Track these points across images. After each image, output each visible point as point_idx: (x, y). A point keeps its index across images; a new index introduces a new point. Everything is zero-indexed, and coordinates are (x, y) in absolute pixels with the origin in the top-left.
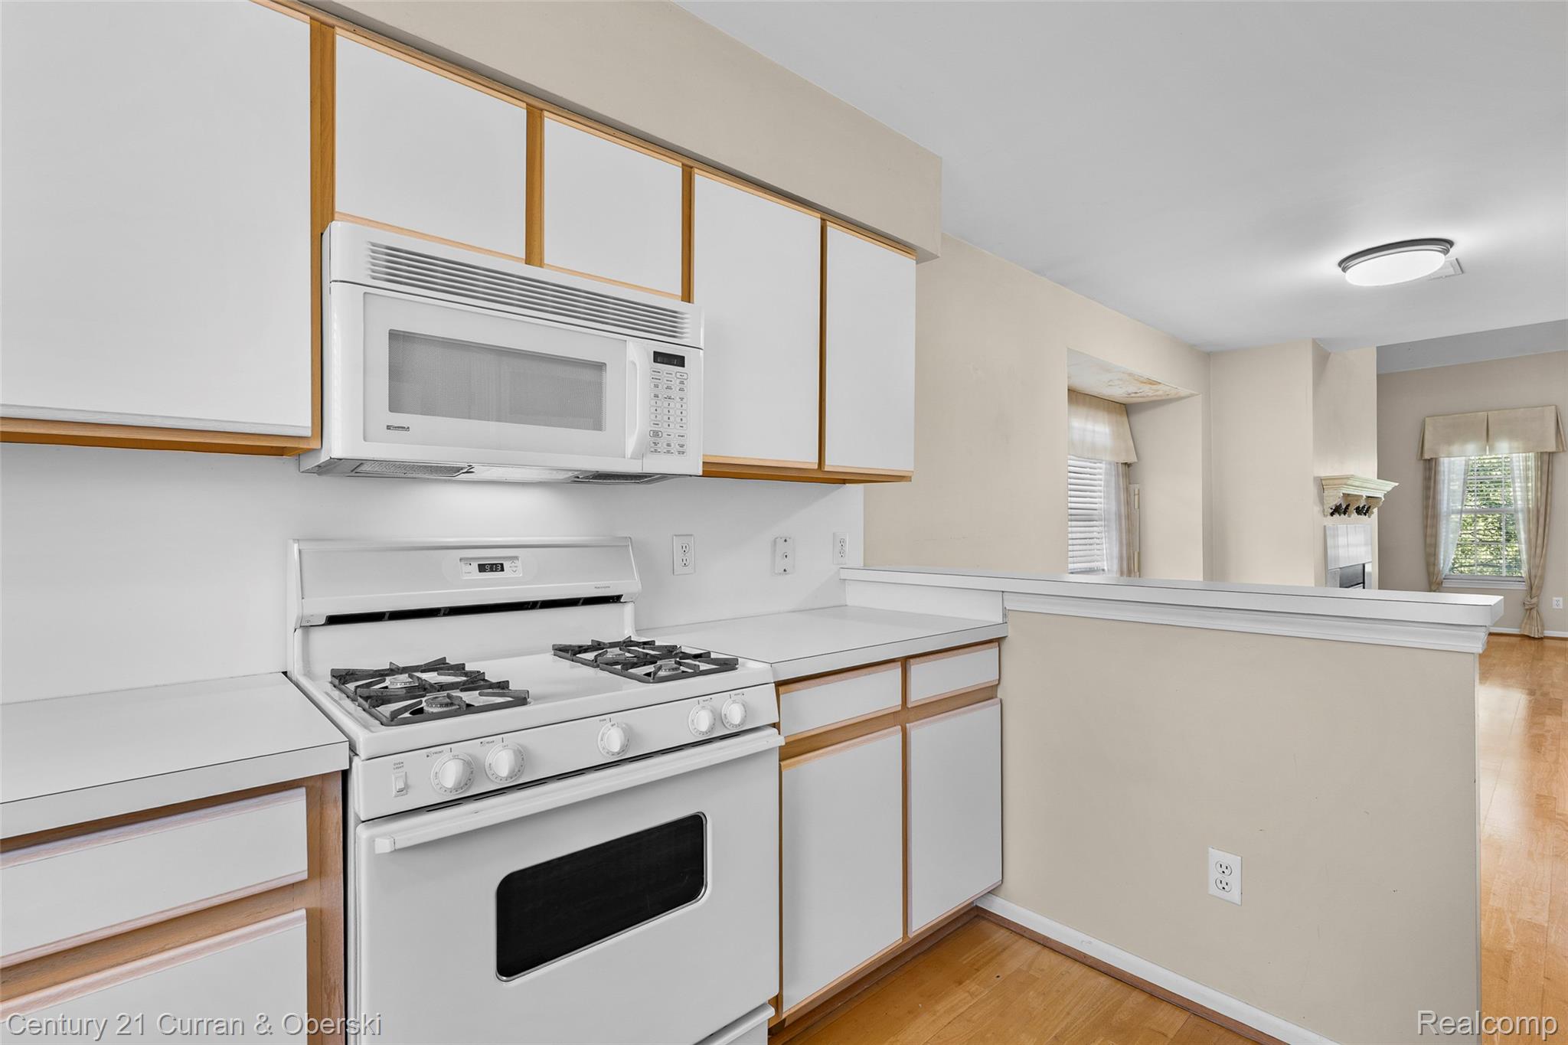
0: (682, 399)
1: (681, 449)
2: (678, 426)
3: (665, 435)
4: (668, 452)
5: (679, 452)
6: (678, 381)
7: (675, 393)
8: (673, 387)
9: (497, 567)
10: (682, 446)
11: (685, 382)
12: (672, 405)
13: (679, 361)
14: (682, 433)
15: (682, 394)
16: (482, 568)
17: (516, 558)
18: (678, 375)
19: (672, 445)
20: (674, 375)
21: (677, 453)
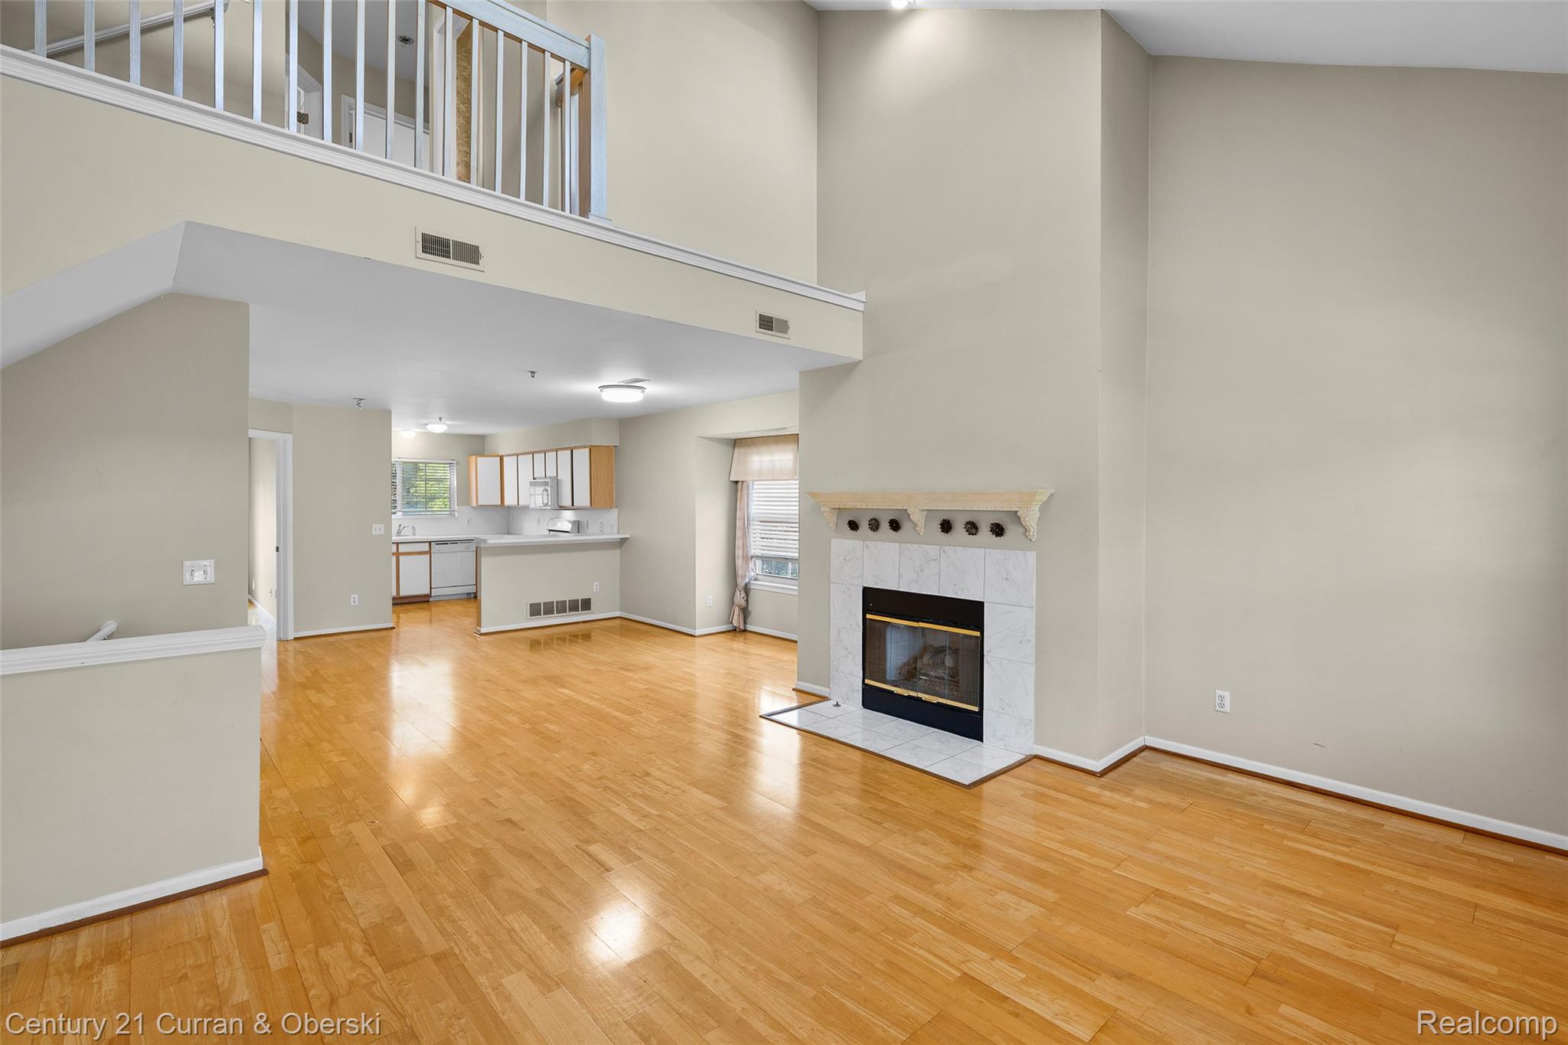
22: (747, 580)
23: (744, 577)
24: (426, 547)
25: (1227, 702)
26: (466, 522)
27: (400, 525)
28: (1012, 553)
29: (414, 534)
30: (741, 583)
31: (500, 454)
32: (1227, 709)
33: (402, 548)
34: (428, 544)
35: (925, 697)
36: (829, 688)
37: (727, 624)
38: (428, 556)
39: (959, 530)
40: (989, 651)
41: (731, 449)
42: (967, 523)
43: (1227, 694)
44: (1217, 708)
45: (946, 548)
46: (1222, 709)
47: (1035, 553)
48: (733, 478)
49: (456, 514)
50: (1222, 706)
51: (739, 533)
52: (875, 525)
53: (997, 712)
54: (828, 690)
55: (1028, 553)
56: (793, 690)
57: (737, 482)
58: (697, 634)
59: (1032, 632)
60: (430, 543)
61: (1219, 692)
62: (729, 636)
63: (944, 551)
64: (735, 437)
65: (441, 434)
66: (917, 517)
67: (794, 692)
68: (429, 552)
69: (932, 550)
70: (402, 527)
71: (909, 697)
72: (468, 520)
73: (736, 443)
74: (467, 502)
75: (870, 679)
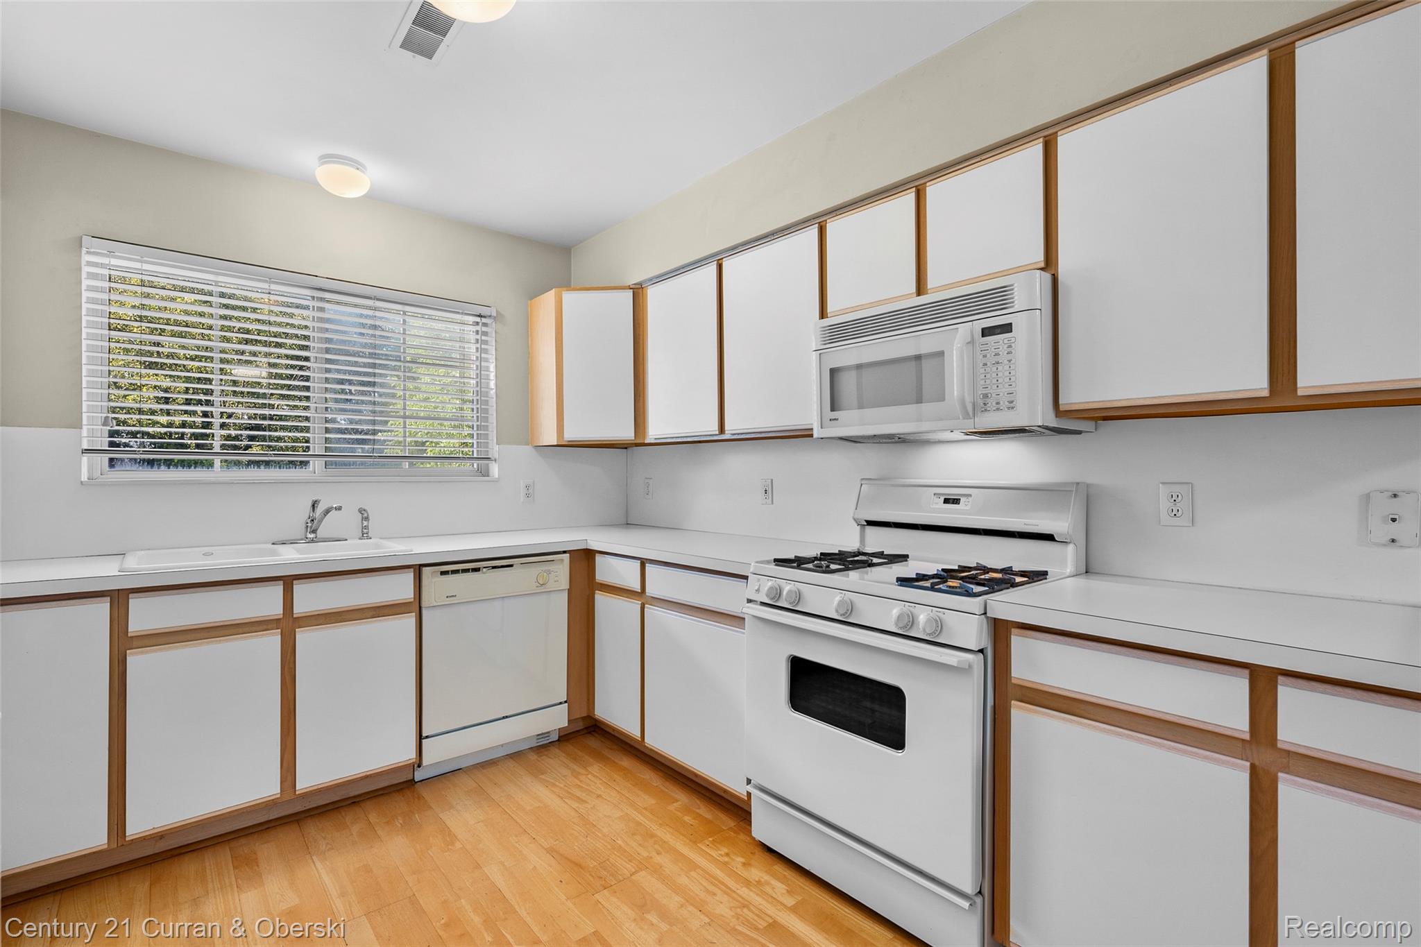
0: (1010, 361)
1: (1012, 405)
2: (1007, 386)
3: (993, 395)
4: (998, 409)
5: (1009, 408)
6: (1006, 346)
7: (1003, 358)
8: (1000, 353)
9: (956, 501)
10: (1012, 402)
11: (1013, 345)
12: (1000, 368)
13: (1007, 328)
14: (1010, 390)
15: (1010, 357)
16: (946, 501)
17: (970, 495)
18: (1006, 341)
19: (1001, 402)
20: (1001, 342)
21: (1006, 409)
24: (400, 588)
26: (523, 491)
27: (314, 505)
29: (365, 534)
31: (634, 280)
33: (308, 599)
34: (409, 577)
38: (409, 621)
49: (495, 469)
60: (418, 569)
65: (363, 196)
68: (416, 607)
70: (320, 509)
72: (527, 487)
74: (524, 431)
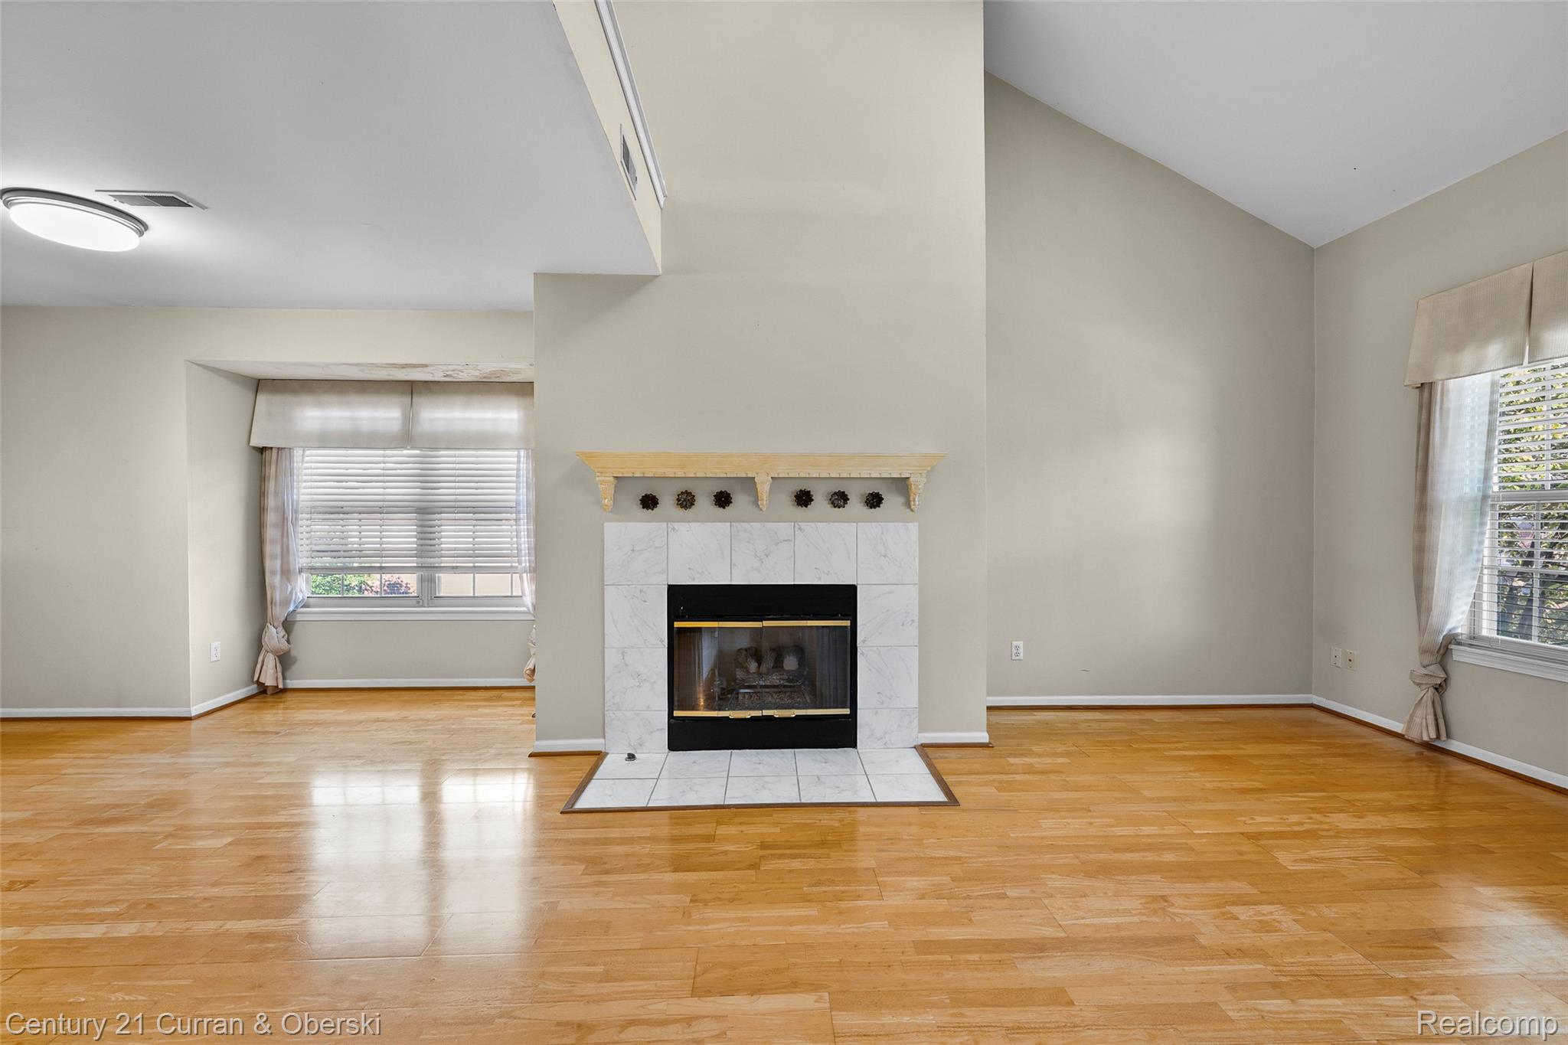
22: (292, 608)
23: (287, 602)
25: (1021, 651)
28: (891, 525)
30: (279, 613)
32: (1021, 656)
35: (777, 713)
36: (604, 738)
37: (247, 685)
39: (820, 503)
40: (864, 641)
41: (251, 395)
42: (835, 493)
43: (1021, 643)
44: (1014, 657)
45: (803, 525)
46: (1017, 658)
47: (917, 524)
48: (257, 441)
50: (1017, 654)
51: (270, 533)
52: (686, 500)
53: (875, 708)
54: (602, 741)
55: (910, 525)
56: (530, 756)
57: (262, 450)
58: (193, 714)
59: (916, 611)
61: (1015, 643)
62: (253, 704)
63: (800, 529)
64: (260, 378)
66: (764, 487)
67: (533, 759)
69: (784, 529)
71: (753, 719)
73: (259, 385)
75: (678, 710)
